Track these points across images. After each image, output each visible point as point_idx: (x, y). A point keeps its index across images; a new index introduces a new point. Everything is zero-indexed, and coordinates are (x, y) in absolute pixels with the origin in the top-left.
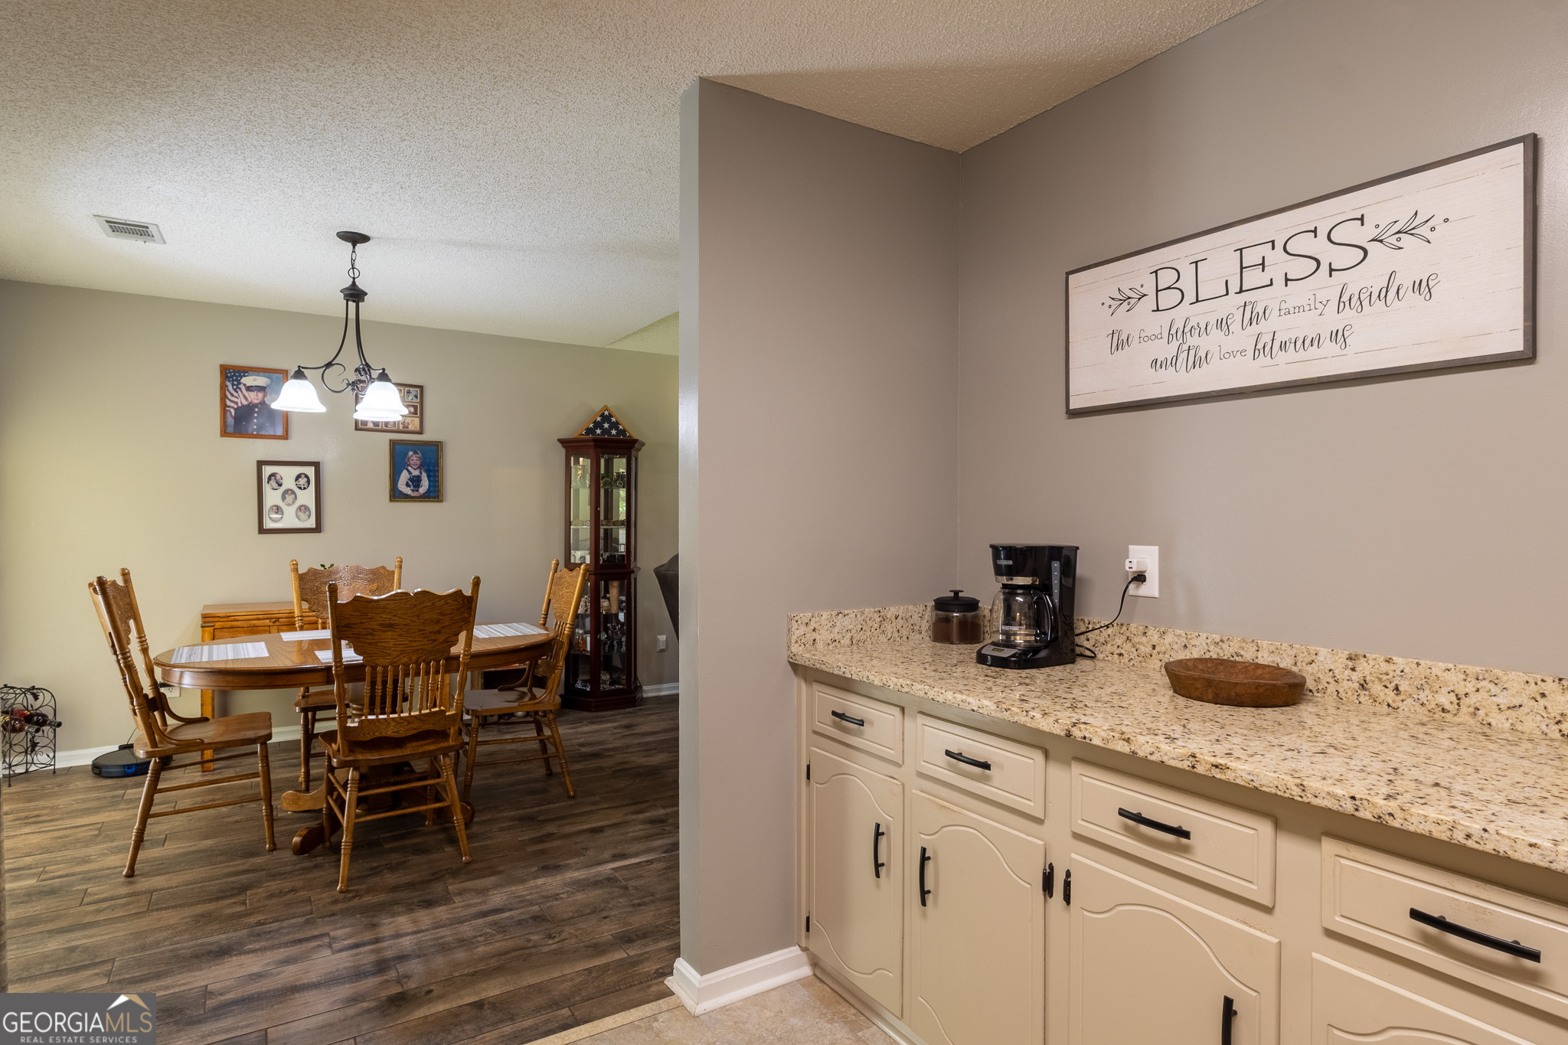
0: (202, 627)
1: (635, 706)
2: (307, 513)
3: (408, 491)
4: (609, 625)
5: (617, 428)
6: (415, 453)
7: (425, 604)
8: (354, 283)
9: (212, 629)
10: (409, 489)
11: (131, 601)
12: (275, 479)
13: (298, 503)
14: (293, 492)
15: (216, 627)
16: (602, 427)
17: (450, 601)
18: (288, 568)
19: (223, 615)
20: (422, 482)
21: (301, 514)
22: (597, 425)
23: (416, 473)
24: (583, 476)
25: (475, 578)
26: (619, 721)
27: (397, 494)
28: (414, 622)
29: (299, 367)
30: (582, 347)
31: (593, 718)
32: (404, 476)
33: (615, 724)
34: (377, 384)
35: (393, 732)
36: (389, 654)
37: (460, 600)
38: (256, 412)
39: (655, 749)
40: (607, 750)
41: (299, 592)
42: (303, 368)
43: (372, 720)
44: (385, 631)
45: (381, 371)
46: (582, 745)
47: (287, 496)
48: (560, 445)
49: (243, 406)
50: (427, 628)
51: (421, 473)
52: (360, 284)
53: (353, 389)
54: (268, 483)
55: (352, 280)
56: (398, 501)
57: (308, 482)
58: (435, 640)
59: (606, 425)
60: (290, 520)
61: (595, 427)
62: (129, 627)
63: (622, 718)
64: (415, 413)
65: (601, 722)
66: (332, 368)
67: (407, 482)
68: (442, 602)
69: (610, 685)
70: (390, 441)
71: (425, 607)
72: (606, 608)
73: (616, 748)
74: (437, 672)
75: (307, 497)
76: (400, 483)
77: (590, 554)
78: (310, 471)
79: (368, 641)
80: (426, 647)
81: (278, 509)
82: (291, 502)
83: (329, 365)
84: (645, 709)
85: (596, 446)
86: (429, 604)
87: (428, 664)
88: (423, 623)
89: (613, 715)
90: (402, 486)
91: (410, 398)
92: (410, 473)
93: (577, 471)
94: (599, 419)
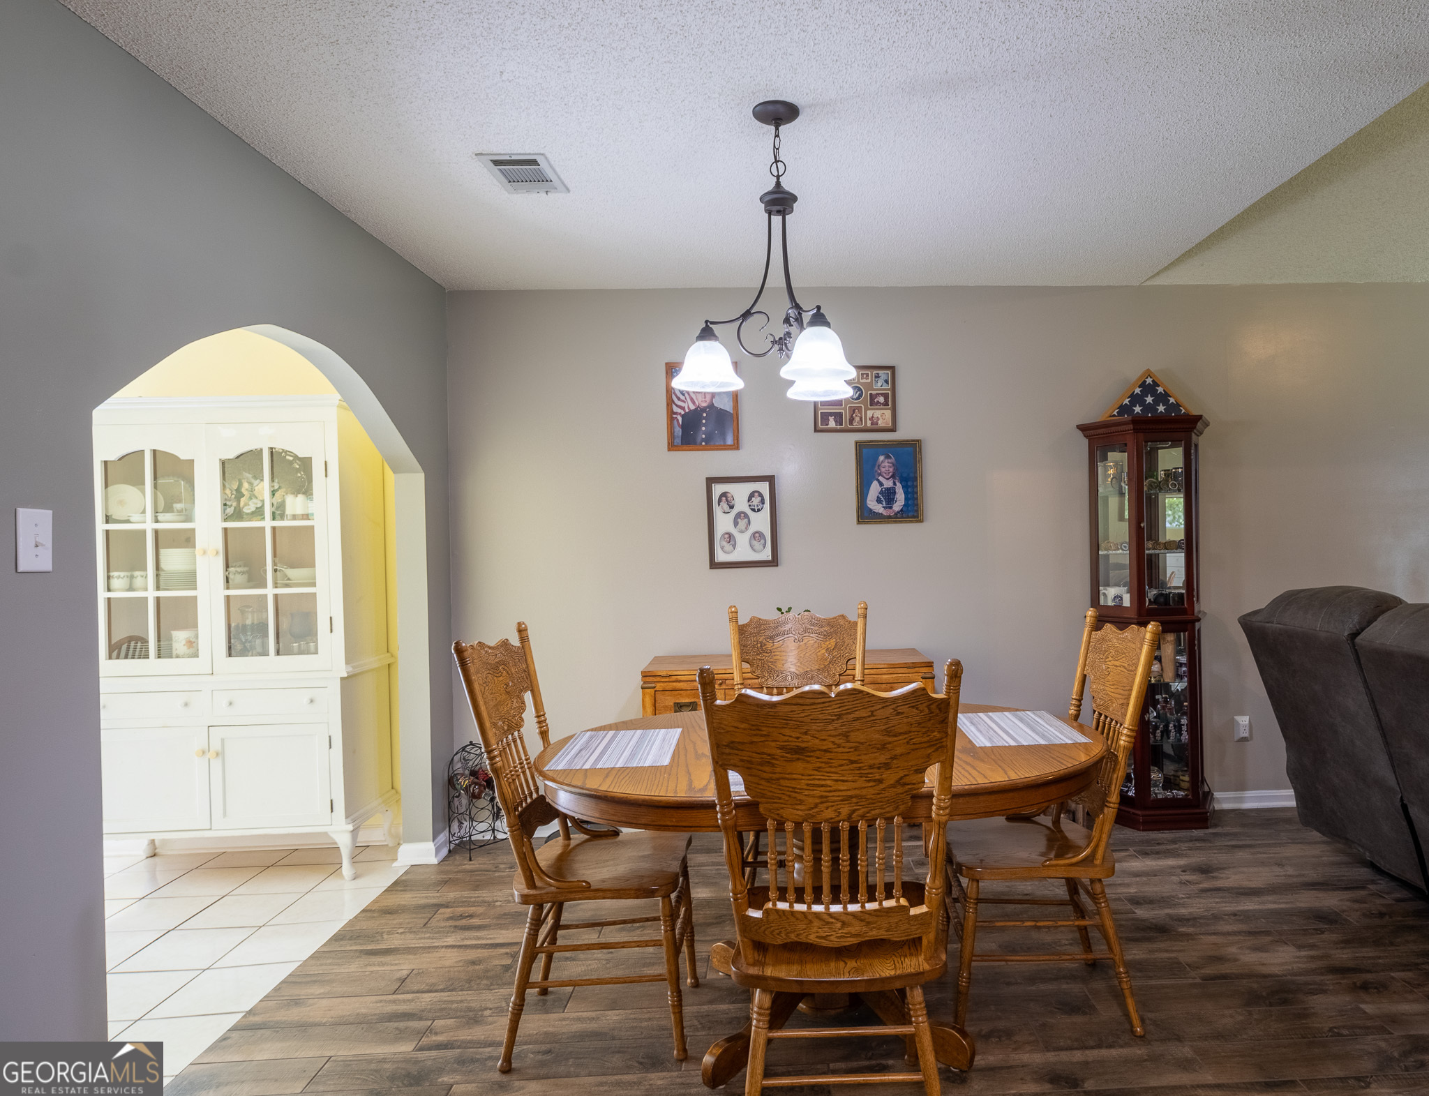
0: (642, 688)
1: (1207, 828)
2: (762, 541)
3: (879, 508)
4: (1157, 697)
5: (1166, 402)
6: (888, 457)
7: (857, 714)
8: (778, 184)
9: (653, 690)
10: (880, 505)
11: (527, 667)
12: (727, 500)
13: (752, 529)
14: (746, 516)
15: (657, 689)
16: (1142, 403)
17: (904, 709)
18: (727, 617)
19: (664, 674)
20: (897, 496)
21: (755, 543)
22: (1135, 399)
23: (888, 484)
24: (1117, 477)
25: (951, 664)
26: (1186, 856)
27: (866, 514)
28: (839, 746)
29: (706, 322)
30: (1109, 287)
31: (1142, 842)
32: (874, 489)
33: (1182, 862)
34: (810, 331)
35: (817, 937)
36: (801, 802)
37: (922, 707)
38: (704, 418)
39: (1267, 933)
40: (1182, 920)
41: (739, 651)
42: (712, 323)
43: (784, 911)
44: (791, 761)
45: (815, 311)
46: (1136, 901)
47: (739, 520)
48: (1080, 434)
49: (690, 411)
50: (863, 757)
51: (895, 484)
52: (786, 184)
53: (781, 349)
54: (719, 505)
55: (775, 179)
56: (867, 523)
57: (763, 502)
58: (880, 781)
59: (1149, 399)
60: (743, 552)
61: (1133, 403)
62: (523, 703)
63: (1190, 849)
64: (886, 404)
65: (1158, 854)
66: (751, 320)
67: (878, 497)
68: (889, 711)
69: (1164, 788)
70: (856, 443)
71: (858, 719)
72: (1156, 674)
73: (1195, 919)
74: (888, 839)
75: (761, 521)
76: (869, 498)
77: (1129, 591)
78: (764, 488)
79: (765, 775)
80: (864, 792)
81: (730, 537)
82: (743, 528)
83: (747, 315)
84: (1226, 835)
85: (1136, 431)
86: (863, 713)
87: (871, 825)
88: (856, 749)
89: (1174, 841)
90: (872, 503)
91: (879, 384)
92: (881, 484)
93: (1106, 469)
94: (1138, 390)
